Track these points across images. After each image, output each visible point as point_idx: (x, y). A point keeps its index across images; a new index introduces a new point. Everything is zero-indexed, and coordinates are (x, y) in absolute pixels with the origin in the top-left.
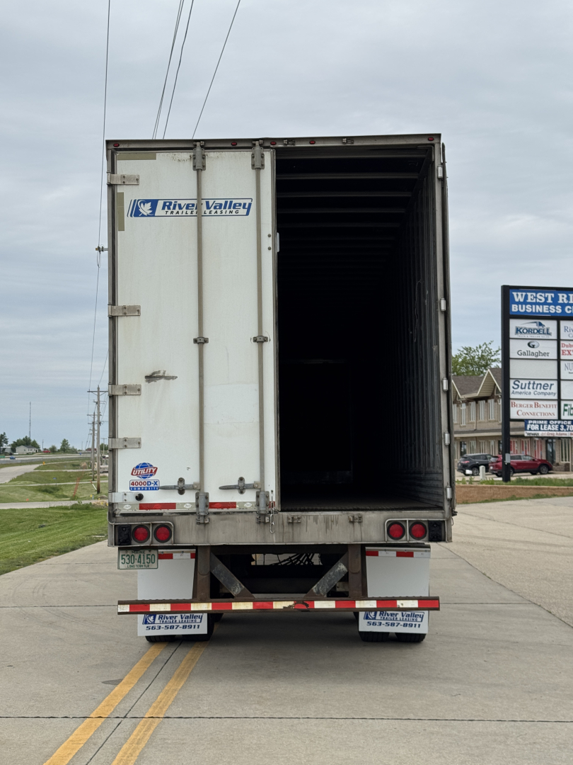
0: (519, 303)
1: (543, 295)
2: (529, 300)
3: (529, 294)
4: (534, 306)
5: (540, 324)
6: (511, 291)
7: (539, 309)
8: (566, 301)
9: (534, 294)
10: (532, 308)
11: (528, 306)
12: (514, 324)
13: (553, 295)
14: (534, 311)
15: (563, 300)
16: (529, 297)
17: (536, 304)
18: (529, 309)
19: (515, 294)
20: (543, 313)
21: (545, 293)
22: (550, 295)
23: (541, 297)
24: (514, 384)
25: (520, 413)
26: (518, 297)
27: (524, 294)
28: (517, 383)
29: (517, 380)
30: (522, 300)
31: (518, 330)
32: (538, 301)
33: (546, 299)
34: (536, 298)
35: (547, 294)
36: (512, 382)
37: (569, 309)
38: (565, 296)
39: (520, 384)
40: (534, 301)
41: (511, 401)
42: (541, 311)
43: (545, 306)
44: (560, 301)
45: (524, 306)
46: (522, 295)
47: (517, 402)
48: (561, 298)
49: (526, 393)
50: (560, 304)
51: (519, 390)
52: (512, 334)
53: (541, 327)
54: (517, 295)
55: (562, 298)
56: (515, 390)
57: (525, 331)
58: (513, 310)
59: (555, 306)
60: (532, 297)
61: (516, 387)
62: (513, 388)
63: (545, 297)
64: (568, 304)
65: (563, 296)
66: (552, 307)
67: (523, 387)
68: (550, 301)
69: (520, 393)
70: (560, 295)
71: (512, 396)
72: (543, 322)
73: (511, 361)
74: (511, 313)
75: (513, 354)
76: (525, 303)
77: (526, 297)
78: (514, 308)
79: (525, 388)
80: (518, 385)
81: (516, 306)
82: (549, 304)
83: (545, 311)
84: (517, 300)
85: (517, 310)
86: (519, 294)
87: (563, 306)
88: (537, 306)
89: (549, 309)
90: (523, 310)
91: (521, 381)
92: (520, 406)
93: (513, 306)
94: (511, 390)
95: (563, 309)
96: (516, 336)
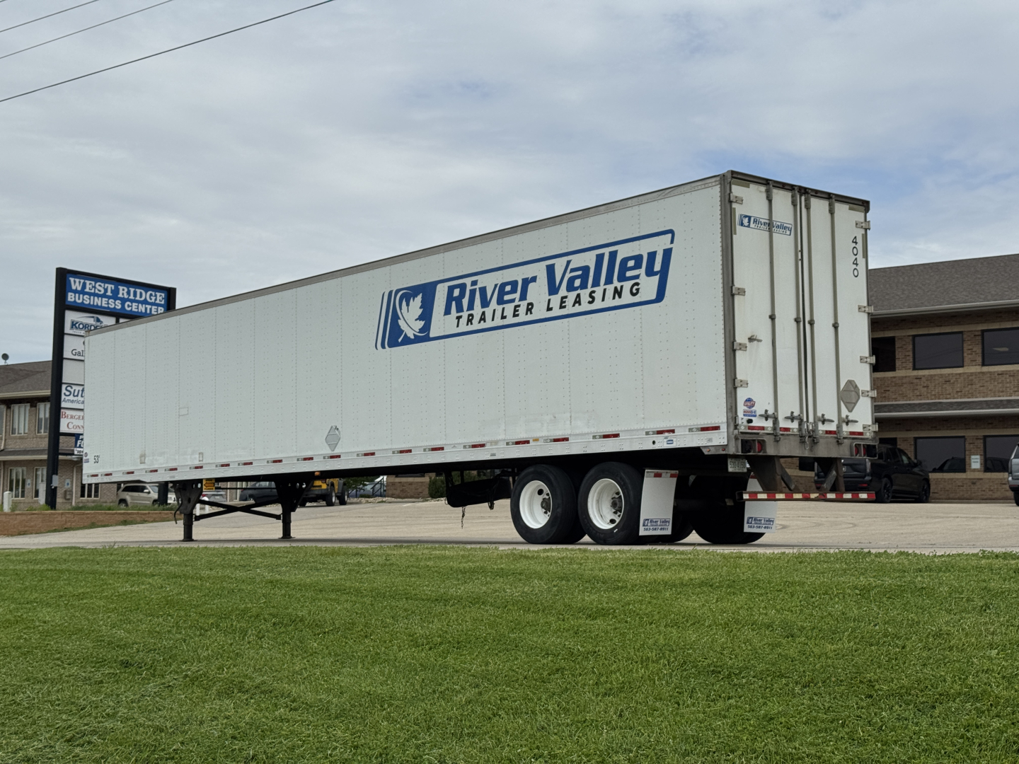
0: (75, 292)
1: (103, 285)
2: (87, 290)
3: (88, 282)
4: (92, 297)
5: (98, 320)
6: (68, 275)
7: (97, 301)
8: (126, 296)
9: (93, 283)
10: (90, 299)
11: (86, 297)
12: (70, 316)
13: (113, 286)
14: (92, 303)
15: (123, 294)
16: (88, 286)
17: (95, 295)
18: (87, 300)
19: (72, 280)
20: (101, 307)
21: (105, 283)
22: (110, 287)
23: (100, 287)
24: (66, 389)
25: (71, 426)
26: (76, 284)
27: (82, 281)
28: (69, 388)
29: (70, 385)
30: (79, 288)
31: (73, 325)
32: (97, 291)
33: (106, 290)
34: (95, 287)
35: (106, 285)
36: (64, 387)
37: (129, 306)
38: (126, 289)
39: (72, 391)
40: (93, 291)
41: (62, 410)
42: (99, 304)
43: (104, 299)
44: (120, 295)
45: (81, 296)
46: (80, 282)
47: (68, 412)
48: (121, 292)
49: (78, 402)
50: (120, 299)
51: (71, 398)
52: (67, 329)
53: (98, 324)
54: (75, 282)
55: (123, 291)
56: (67, 398)
57: (81, 326)
58: (69, 299)
59: (115, 300)
60: (91, 286)
61: (68, 393)
62: (65, 394)
63: (104, 288)
64: (128, 300)
65: (123, 290)
66: (111, 301)
67: (76, 394)
68: (109, 293)
69: (72, 401)
70: (121, 288)
71: (63, 405)
72: (101, 318)
73: (65, 362)
74: (67, 303)
75: (67, 354)
76: (83, 292)
77: (84, 286)
78: (71, 297)
79: (77, 396)
80: (70, 392)
81: (73, 294)
82: (109, 297)
83: (103, 305)
84: (74, 288)
85: (73, 300)
86: (77, 280)
87: (123, 301)
88: (96, 298)
89: (108, 304)
90: (80, 301)
91: (74, 387)
92: (72, 417)
93: (70, 294)
94: (63, 397)
95: (123, 305)
96: (71, 332)
